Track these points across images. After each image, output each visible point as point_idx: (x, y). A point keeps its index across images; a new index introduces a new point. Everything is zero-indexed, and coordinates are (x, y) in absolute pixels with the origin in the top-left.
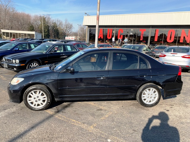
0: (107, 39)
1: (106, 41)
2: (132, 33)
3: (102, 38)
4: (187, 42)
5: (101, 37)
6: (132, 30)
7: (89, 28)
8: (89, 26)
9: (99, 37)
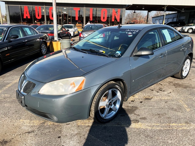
0: (36, 19)
1: (36, 22)
2: (65, 12)
3: (29, 17)
4: (118, 21)
5: (27, 17)
6: (64, 8)
7: (7, 5)
8: (7, 3)
9: (25, 17)
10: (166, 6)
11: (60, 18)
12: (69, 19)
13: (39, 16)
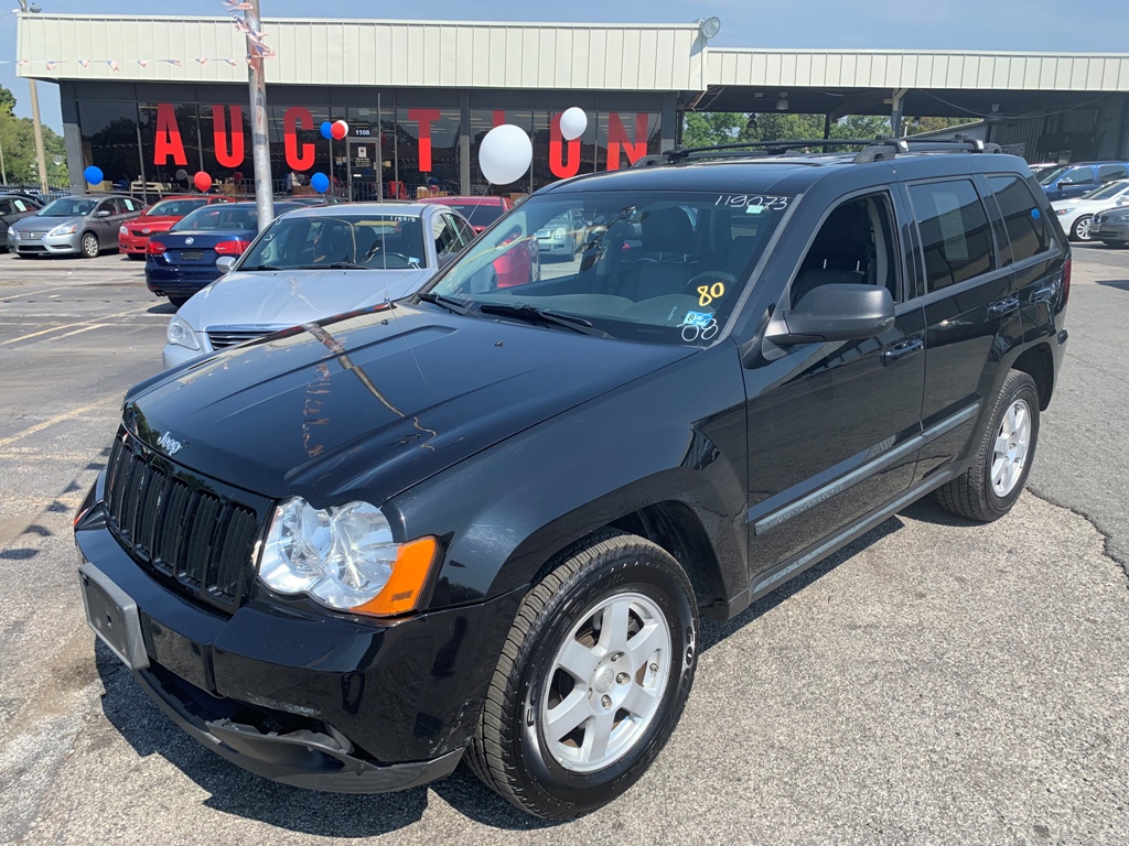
2: (367, 132)
3: (181, 160)
5: (170, 158)
7: (73, 100)
8: (70, 88)
9: (160, 160)
10: (901, 94)
11: (339, 162)
12: (388, 164)
13: (230, 154)
